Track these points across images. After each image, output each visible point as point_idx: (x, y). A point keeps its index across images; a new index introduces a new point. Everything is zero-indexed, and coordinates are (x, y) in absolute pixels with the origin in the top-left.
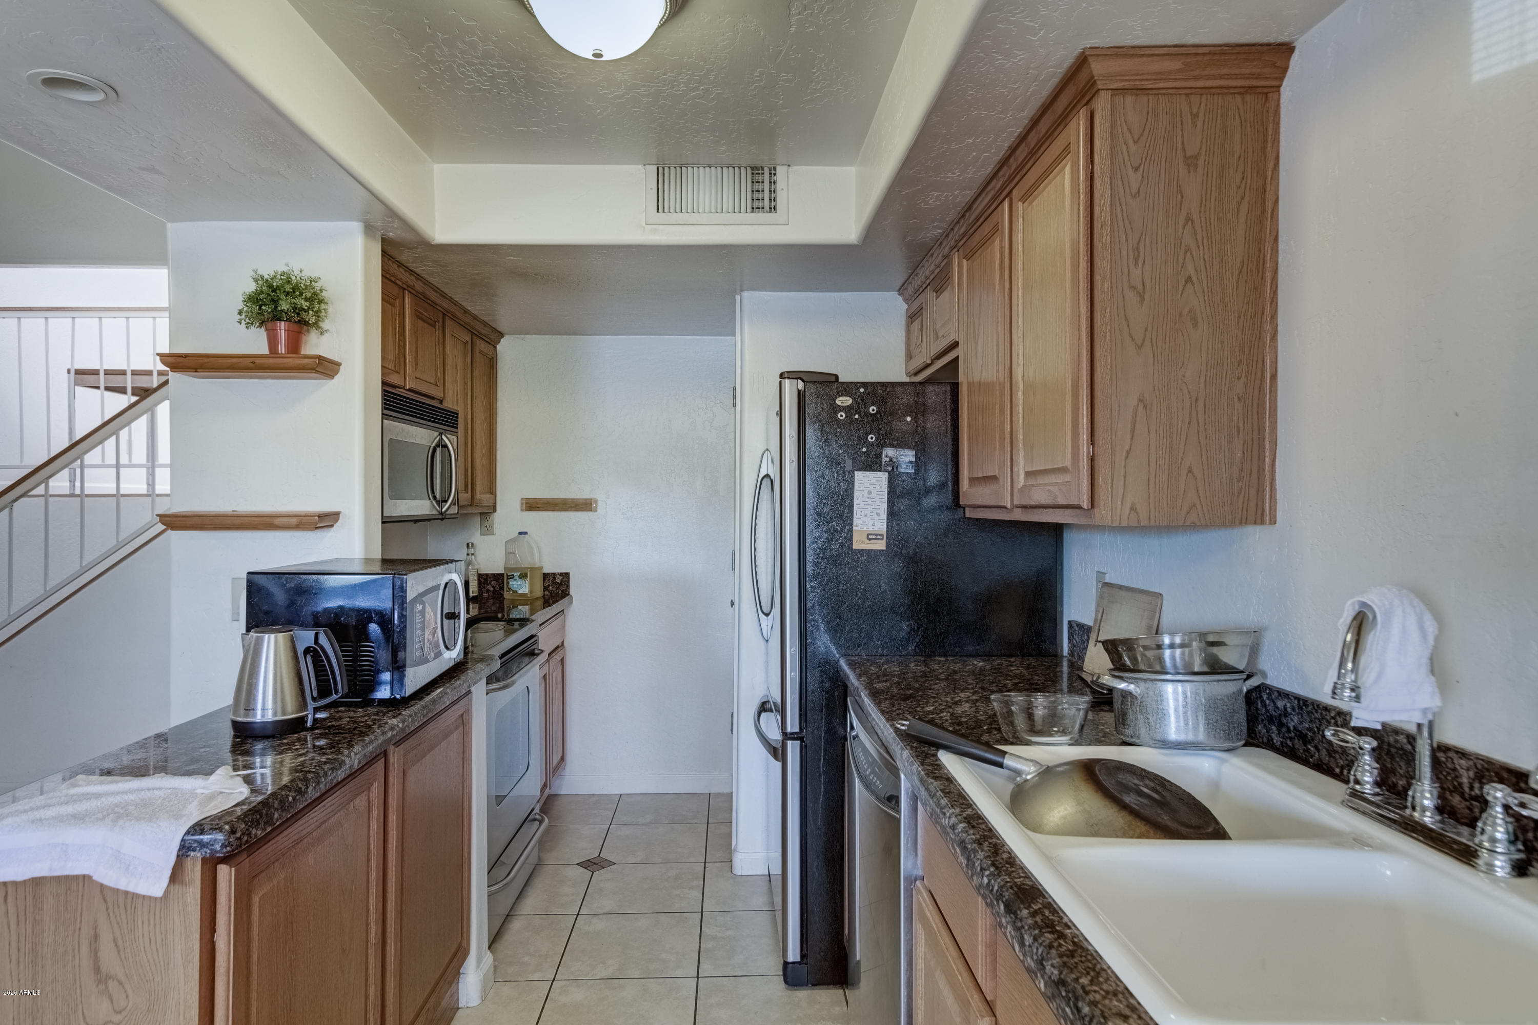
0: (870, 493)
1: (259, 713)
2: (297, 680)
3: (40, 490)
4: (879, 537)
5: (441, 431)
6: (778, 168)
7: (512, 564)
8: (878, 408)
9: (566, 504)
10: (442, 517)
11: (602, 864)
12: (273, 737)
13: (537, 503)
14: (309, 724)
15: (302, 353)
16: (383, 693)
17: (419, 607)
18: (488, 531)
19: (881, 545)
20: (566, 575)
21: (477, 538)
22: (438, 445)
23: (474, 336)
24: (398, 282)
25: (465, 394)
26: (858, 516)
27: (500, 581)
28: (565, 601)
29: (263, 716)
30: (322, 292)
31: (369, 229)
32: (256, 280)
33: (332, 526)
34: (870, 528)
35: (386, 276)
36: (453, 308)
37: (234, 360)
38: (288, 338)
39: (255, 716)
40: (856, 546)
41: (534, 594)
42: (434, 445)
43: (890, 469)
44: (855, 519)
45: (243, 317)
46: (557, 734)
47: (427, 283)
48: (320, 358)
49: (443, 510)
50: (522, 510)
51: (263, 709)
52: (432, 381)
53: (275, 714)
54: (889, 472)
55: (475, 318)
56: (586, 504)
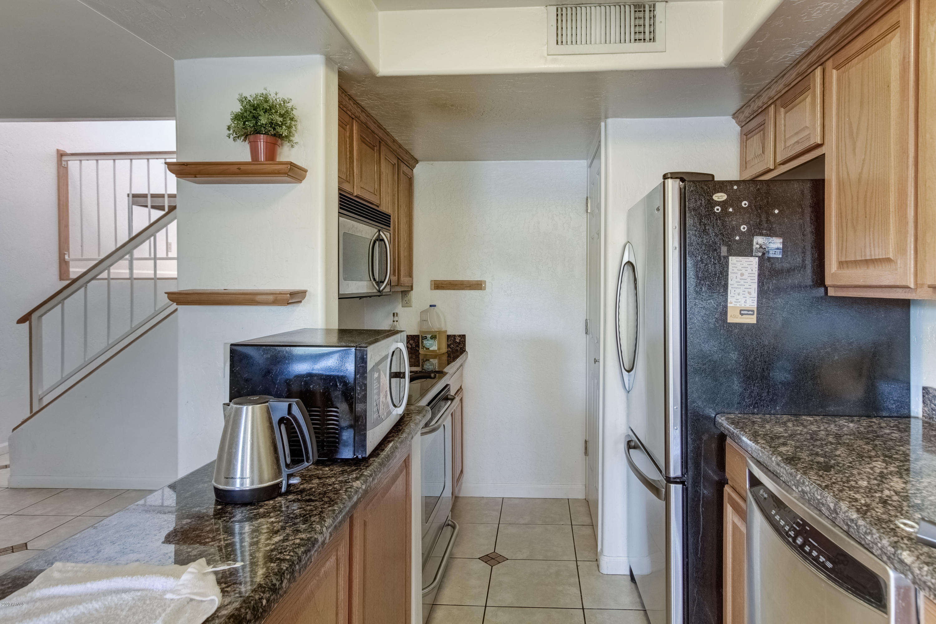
0: (742, 275)
1: (238, 481)
2: (272, 448)
3: (104, 275)
4: (750, 313)
5: (380, 228)
6: (657, 5)
7: (425, 329)
8: (749, 202)
9: (463, 285)
10: (380, 294)
11: (497, 559)
12: (251, 504)
13: (442, 284)
14: (283, 489)
15: (278, 160)
16: (347, 453)
17: (376, 375)
18: (407, 304)
19: (752, 320)
20: (463, 337)
21: (399, 309)
22: (377, 240)
23: (399, 161)
24: (348, 112)
25: (394, 203)
26: (732, 294)
27: (416, 341)
28: (463, 356)
29: (242, 484)
30: (292, 110)
31: (329, 61)
32: (241, 101)
33: (300, 302)
34: (743, 305)
35: (342, 107)
36: (386, 138)
37: (225, 167)
38: (266, 148)
39: (234, 484)
40: (730, 320)
41: (441, 351)
42: (374, 239)
43: (760, 254)
44: (729, 297)
45: (231, 131)
46: (458, 455)
47: (369, 115)
48: (291, 164)
49: (381, 289)
50: (431, 289)
51: (242, 478)
52: (372, 191)
53: (252, 483)
54: (759, 257)
55: (400, 146)
56: (478, 284)
